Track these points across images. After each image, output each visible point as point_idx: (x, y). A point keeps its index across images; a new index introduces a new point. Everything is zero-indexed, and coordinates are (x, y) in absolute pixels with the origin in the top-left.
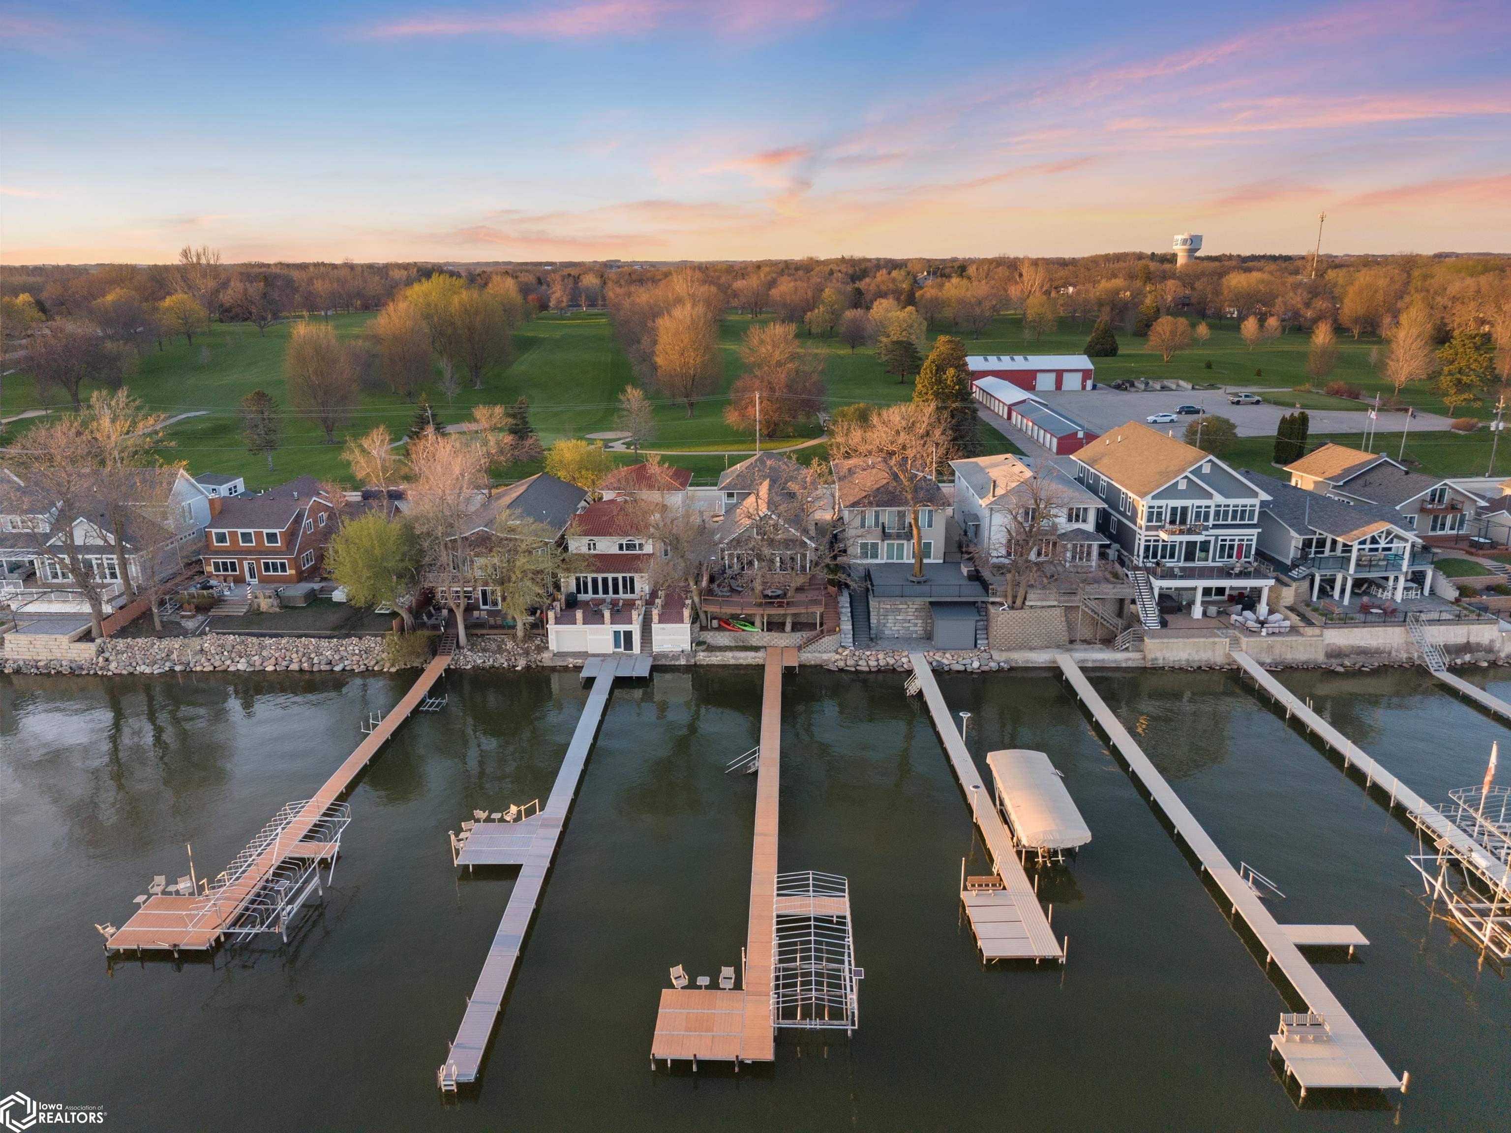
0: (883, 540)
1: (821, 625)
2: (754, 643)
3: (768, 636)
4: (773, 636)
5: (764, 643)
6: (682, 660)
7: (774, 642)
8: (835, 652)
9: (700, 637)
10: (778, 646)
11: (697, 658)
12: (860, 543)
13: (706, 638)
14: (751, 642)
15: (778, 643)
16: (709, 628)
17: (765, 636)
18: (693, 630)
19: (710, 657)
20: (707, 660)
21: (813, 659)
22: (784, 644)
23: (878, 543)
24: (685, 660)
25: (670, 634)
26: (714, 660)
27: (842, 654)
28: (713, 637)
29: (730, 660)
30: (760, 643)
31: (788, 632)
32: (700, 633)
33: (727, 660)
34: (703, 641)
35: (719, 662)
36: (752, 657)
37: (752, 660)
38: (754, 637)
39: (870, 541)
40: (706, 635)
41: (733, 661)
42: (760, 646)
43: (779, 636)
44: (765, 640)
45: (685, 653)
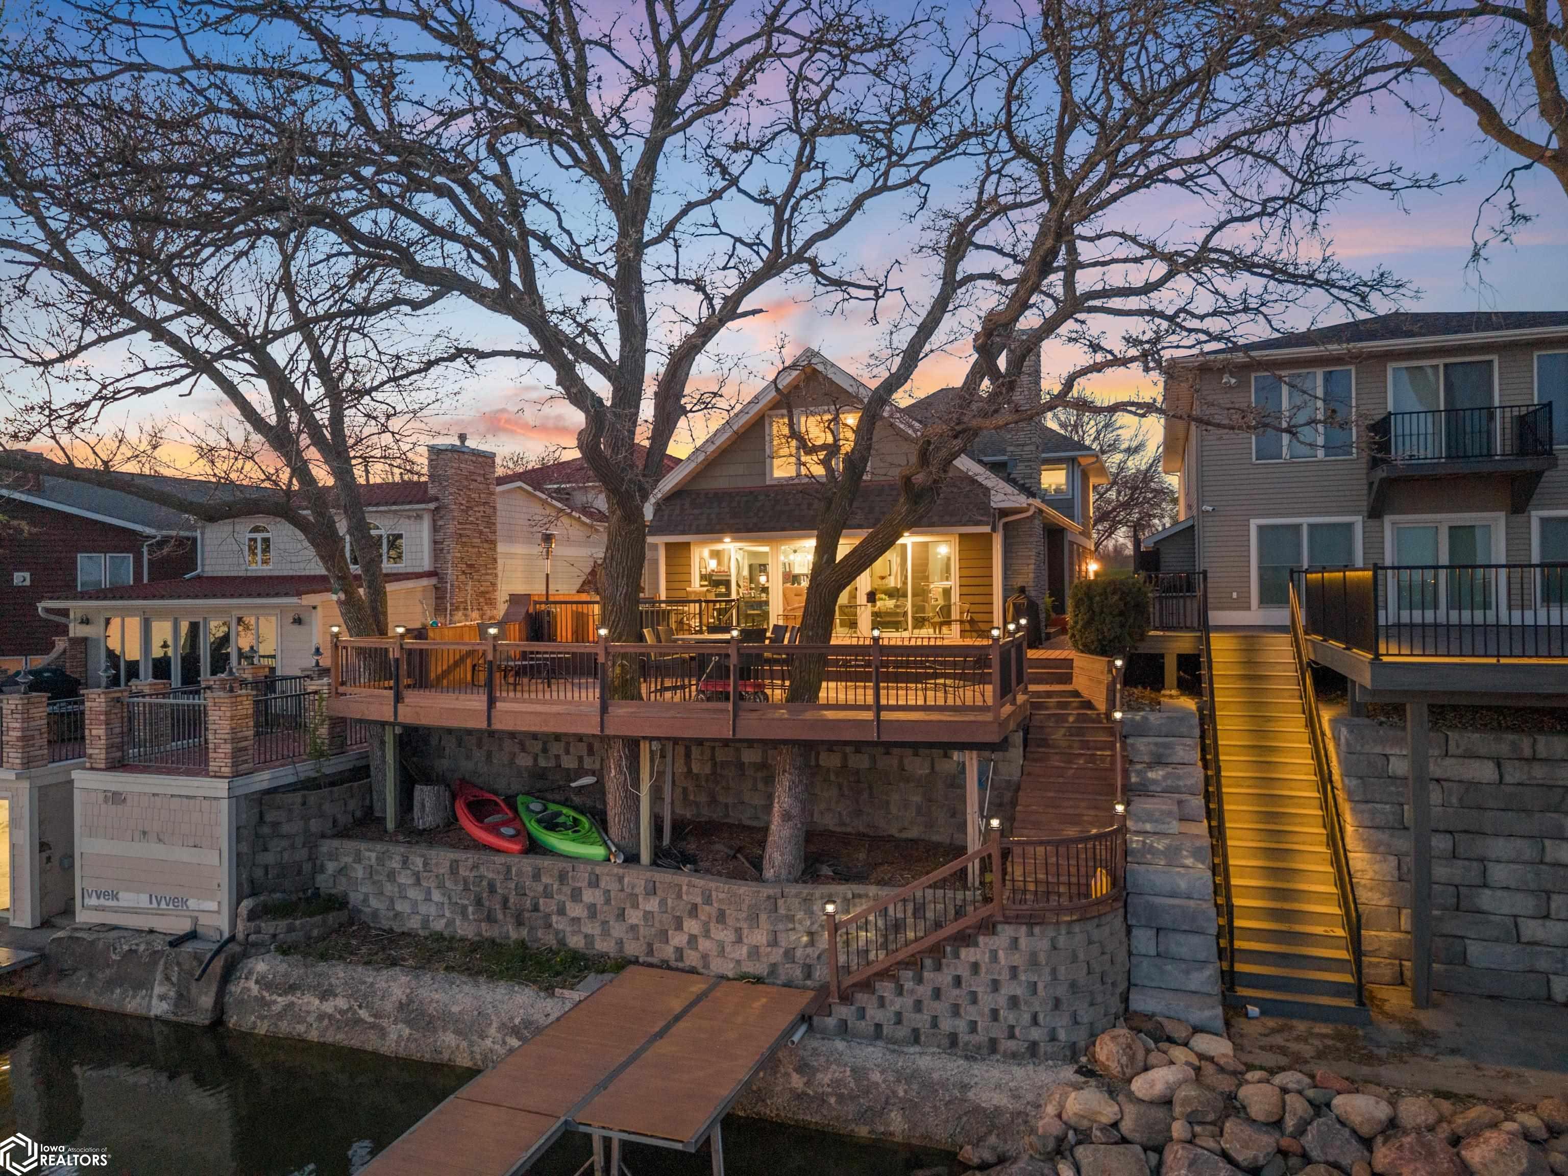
0: (1375, 513)
2: (574, 933)
3: (652, 891)
4: (679, 896)
5: (630, 935)
6: (158, 990)
7: (685, 938)
8: (1074, 1059)
9: (322, 869)
10: (706, 966)
11: (233, 989)
12: (1261, 528)
13: (344, 880)
14: (561, 927)
15: (704, 945)
16: (390, 825)
17: (638, 890)
18: (276, 825)
19: (292, 988)
20: (275, 1002)
21: (894, 1093)
22: (736, 956)
23: (1349, 526)
24: (172, 994)
25: (144, 833)
26: (308, 1012)
27: (1129, 1081)
28: (377, 872)
29: (384, 1022)
30: (606, 933)
31: (777, 880)
32: (327, 846)
33: (372, 1020)
34: (333, 891)
35: (327, 1028)
36: (512, 1019)
37: (508, 1039)
38: (576, 896)
39: (1305, 521)
40: (349, 860)
41: (400, 1036)
42: (603, 955)
43: (708, 901)
44: (634, 917)
45: (189, 947)
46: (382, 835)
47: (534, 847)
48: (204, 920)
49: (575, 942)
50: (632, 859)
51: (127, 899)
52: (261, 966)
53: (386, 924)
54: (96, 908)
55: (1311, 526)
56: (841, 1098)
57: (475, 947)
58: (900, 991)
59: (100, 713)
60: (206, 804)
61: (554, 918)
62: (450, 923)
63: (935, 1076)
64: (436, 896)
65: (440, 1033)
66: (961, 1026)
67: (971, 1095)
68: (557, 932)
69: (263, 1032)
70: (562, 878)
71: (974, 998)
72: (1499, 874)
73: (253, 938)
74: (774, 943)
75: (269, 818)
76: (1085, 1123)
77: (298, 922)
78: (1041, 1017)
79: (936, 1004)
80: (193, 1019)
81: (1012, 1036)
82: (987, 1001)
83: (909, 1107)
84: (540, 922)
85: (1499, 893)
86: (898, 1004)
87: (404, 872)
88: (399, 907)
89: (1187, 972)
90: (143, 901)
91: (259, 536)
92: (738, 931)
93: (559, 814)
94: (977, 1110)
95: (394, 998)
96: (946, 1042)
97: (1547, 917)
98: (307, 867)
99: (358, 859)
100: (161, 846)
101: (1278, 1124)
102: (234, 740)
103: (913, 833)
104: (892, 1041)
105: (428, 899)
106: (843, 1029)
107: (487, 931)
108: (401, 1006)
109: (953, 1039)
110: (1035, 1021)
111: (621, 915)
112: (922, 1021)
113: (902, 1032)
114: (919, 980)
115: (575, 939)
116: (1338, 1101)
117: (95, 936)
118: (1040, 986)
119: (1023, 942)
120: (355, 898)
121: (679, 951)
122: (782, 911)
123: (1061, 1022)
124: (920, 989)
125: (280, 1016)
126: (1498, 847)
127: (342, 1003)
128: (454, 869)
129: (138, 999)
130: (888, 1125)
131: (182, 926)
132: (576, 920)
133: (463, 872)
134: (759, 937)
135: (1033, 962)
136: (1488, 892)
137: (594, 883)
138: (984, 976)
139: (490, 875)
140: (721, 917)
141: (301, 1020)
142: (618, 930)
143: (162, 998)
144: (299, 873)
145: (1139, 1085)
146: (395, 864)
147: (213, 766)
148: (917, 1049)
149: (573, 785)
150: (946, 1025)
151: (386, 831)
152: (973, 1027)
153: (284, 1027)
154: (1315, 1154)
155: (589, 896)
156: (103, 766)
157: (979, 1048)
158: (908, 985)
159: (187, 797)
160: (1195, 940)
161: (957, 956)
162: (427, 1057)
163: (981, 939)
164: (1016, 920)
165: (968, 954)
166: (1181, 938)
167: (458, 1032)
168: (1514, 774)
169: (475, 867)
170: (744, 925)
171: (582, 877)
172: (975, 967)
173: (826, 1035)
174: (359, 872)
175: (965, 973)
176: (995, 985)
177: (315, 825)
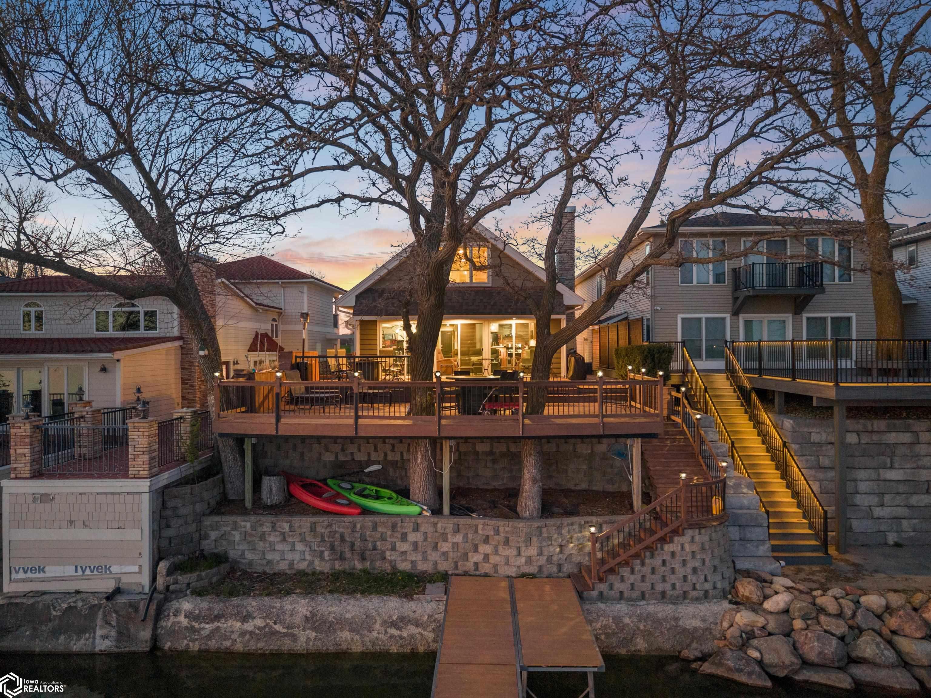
0: (736, 313)
1: (647, 498)
2: (403, 561)
3: (457, 530)
4: (476, 532)
5: (443, 558)
6: (99, 633)
7: (481, 557)
8: (725, 597)
9: (206, 537)
10: (496, 571)
11: (164, 624)
12: (683, 319)
13: (225, 543)
14: (393, 558)
15: (494, 559)
16: (248, 504)
17: (447, 531)
18: (175, 508)
19: (218, 618)
20: (203, 629)
21: (638, 628)
22: (518, 563)
23: (724, 319)
24: (113, 633)
25: (71, 522)
26: (232, 632)
27: (762, 604)
28: (251, 535)
29: (296, 631)
30: (425, 559)
31: (531, 518)
32: (208, 521)
33: (286, 630)
34: (215, 551)
35: (249, 641)
36: (390, 617)
37: (389, 630)
38: (404, 537)
39: (704, 316)
40: (228, 529)
41: (308, 638)
42: (424, 572)
43: (497, 533)
44: (445, 547)
45: (121, 599)
46: (244, 512)
47: (366, 511)
48: (125, 579)
49: (404, 566)
50: (437, 511)
51: (52, 571)
52: (186, 605)
53: (259, 569)
54: (24, 581)
55: (707, 319)
56: (607, 635)
57: (336, 576)
58: (632, 572)
59: (25, 437)
60: (129, 498)
61: (388, 553)
62: (311, 563)
63: (660, 615)
64: (299, 547)
65: (339, 632)
66: (668, 586)
67: (680, 623)
68: (391, 562)
69: (197, 649)
70: (394, 527)
71: (673, 571)
72: (863, 487)
73: (172, 588)
74: (540, 554)
75: (169, 504)
76: (749, 628)
77: (203, 574)
78: (709, 578)
79: (653, 576)
80: (133, 649)
81: (694, 589)
82: (680, 571)
83: (647, 634)
84: (379, 556)
85: (864, 496)
86: (632, 578)
87: (273, 534)
88: (269, 557)
89: (757, 547)
90: (69, 571)
91: (33, 310)
92: (519, 549)
93: (365, 489)
94: (685, 630)
95: (300, 615)
96: (660, 596)
97: (882, 505)
98: (196, 536)
99: (235, 527)
100: (86, 530)
101: (840, 615)
102: (150, 452)
103: (583, 486)
104: (630, 599)
105: (293, 549)
106: (601, 597)
107: (338, 566)
108: (307, 619)
109: (663, 594)
110: (706, 580)
111: (435, 547)
112: (646, 586)
113: (636, 594)
114: (643, 564)
115: (404, 564)
116: (863, 599)
117: (32, 601)
118: (707, 560)
119: (697, 538)
120: (232, 554)
121: (476, 564)
122: (545, 535)
123: (718, 578)
124: (644, 569)
125: (209, 637)
126: (862, 474)
127: (259, 622)
128: (313, 529)
129: (82, 641)
130: (636, 645)
131: (109, 586)
132: (404, 553)
133: (319, 529)
134: (533, 551)
135: (703, 549)
136: (858, 496)
137: (416, 528)
138: (679, 559)
139: (341, 530)
140: (507, 542)
141: (226, 638)
142: (433, 556)
143: (104, 637)
144: (192, 541)
145: (768, 605)
146: (266, 528)
147: (132, 471)
148: (645, 602)
149: (366, 471)
150: (660, 587)
151: (246, 509)
152: (674, 586)
153: (213, 644)
154: (864, 626)
155: (412, 537)
156: (28, 476)
157: (678, 597)
158: (637, 568)
159: (112, 494)
160: (758, 530)
161: (662, 549)
162: (332, 649)
163: (676, 539)
164: (691, 526)
165: (668, 548)
166: (752, 529)
167: (351, 630)
168: (865, 439)
169: (330, 525)
170: (522, 545)
171: (409, 525)
172: (673, 554)
173: (592, 601)
174: (237, 536)
175: (667, 558)
176: (684, 563)
177: (199, 507)
